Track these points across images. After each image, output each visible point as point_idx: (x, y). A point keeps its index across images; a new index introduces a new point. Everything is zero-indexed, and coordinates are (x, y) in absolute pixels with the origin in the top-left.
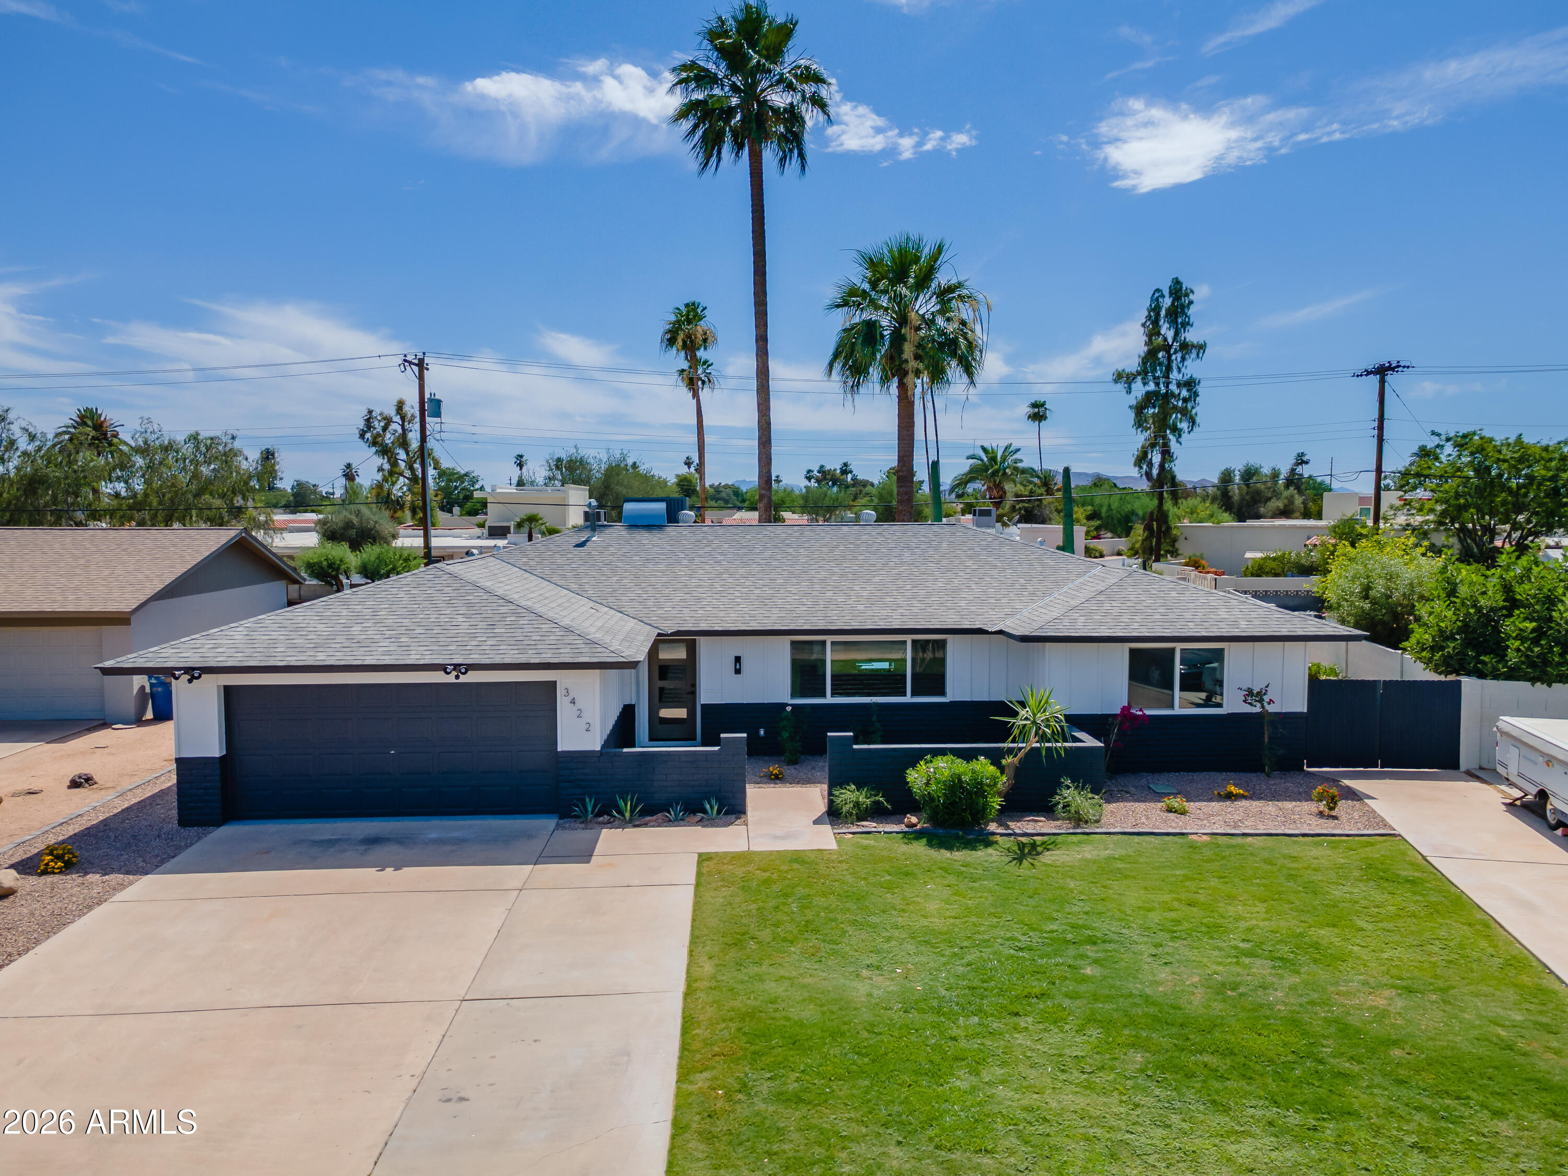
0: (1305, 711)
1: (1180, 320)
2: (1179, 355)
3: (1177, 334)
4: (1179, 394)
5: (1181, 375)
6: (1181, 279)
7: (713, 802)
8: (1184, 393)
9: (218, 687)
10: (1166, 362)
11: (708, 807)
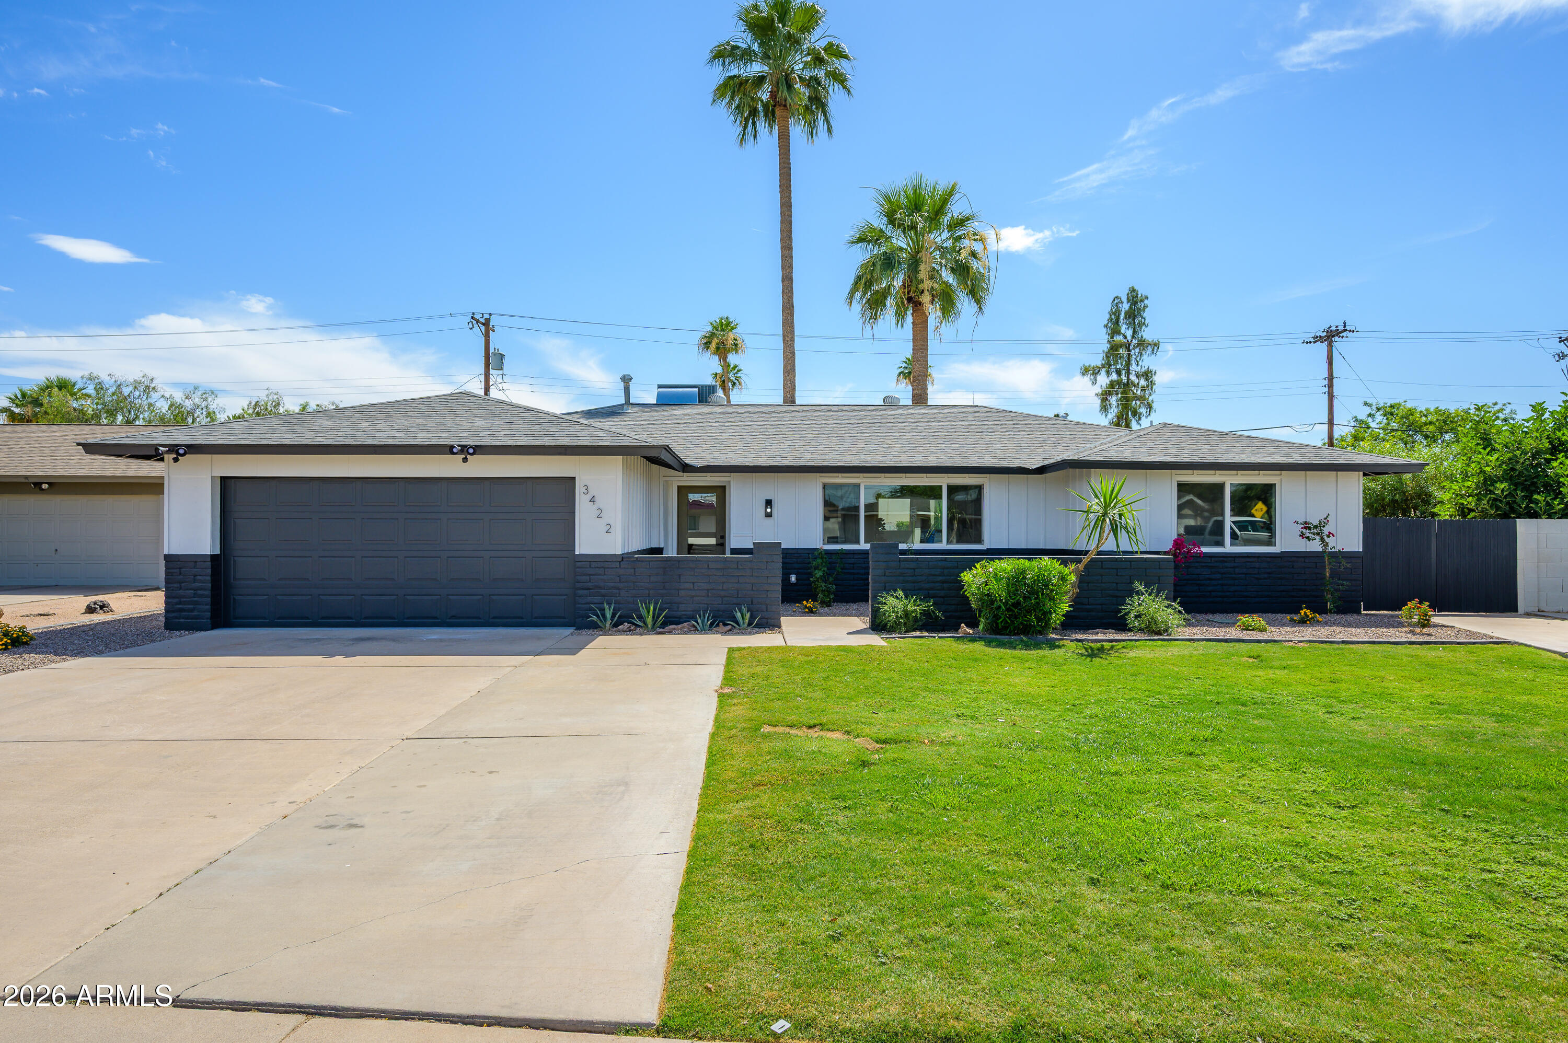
0: (1361, 550)
1: (1137, 322)
2: (1137, 351)
3: (1135, 332)
4: (1138, 384)
5: (1139, 367)
6: (1136, 288)
7: (745, 610)
8: (1143, 382)
9: (213, 478)
10: (1126, 357)
11: (739, 615)
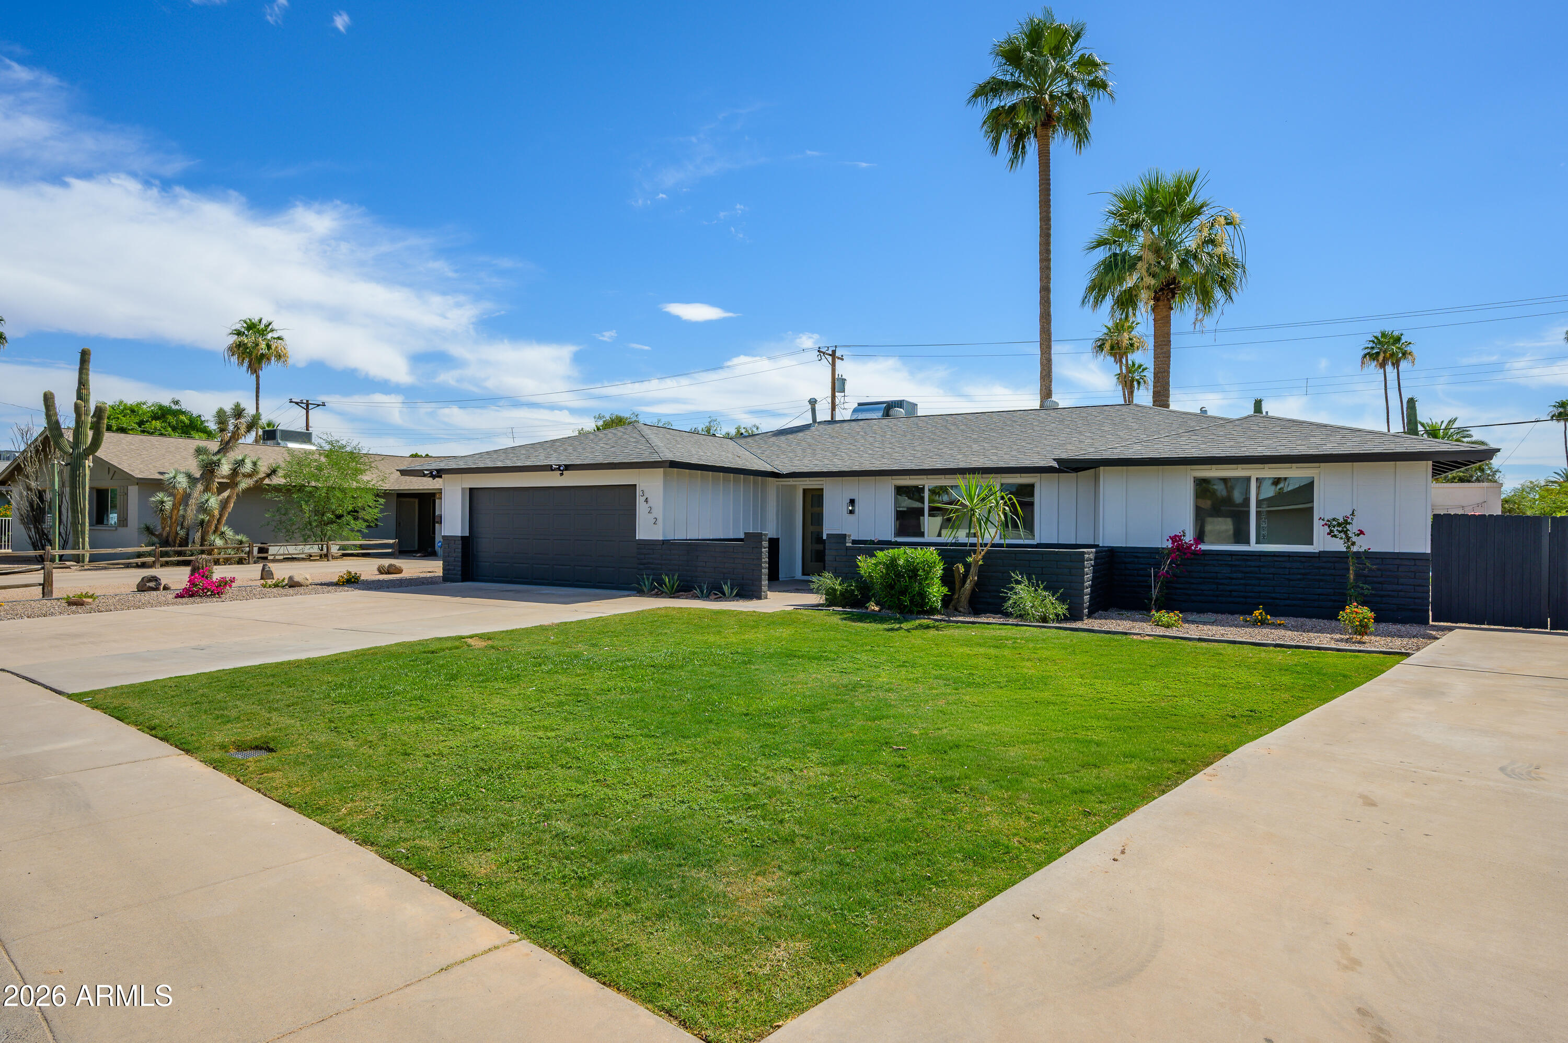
0: (1429, 551)
9: (463, 489)
